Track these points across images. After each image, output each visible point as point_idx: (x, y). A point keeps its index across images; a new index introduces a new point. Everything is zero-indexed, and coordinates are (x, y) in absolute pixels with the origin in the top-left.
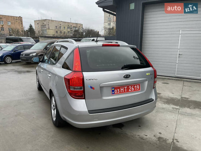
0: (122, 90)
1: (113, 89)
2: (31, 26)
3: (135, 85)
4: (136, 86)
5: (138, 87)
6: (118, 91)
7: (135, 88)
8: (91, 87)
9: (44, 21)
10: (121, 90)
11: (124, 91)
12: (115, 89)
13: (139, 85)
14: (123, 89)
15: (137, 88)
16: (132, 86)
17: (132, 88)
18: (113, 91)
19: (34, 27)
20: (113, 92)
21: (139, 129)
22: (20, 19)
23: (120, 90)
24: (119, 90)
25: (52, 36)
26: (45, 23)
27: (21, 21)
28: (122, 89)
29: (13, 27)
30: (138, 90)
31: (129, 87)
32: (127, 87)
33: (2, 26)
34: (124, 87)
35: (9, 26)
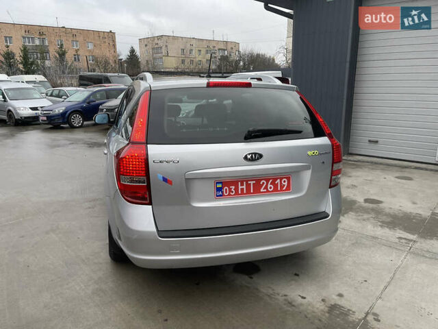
0: (242, 189)
1: (220, 186)
2: (132, 51)
3: (276, 179)
4: (279, 181)
5: (286, 183)
6: (230, 191)
7: (276, 186)
8: (165, 180)
9: (158, 39)
10: (240, 187)
11: (248, 192)
12: (225, 186)
13: (288, 179)
14: (244, 187)
15: (282, 186)
16: (267, 180)
17: (269, 186)
18: (219, 189)
19: (138, 53)
20: (219, 193)
21: (293, 282)
23: (236, 189)
24: (233, 187)
25: (173, 70)
26: (161, 43)
27: (114, 41)
28: (242, 185)
29: (97, 52)
30: (286, 190)
31: (261, 183)
32: (254, 182)
33: (77, 51)
34: (247, 182)
35: (90, 51)
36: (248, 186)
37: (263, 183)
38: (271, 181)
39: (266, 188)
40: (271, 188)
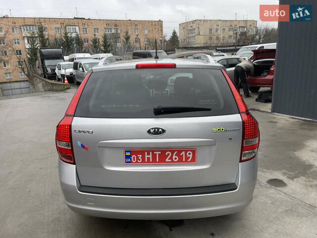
0: (149, 158)
1: (128, 154)
2: (174, 33)
3: (182, 151)
4: (183, 153)
5: (191, 156)
6: (138, 159)
7: (180, 157)
8: (83, 146)
9: (193, 23)
10: (146, 156)
11: (154, 161)
12: (132, 154)
13: (194, 152)
14: (150, 156)
15: (187, 158)
16: (173, 152)
17: (174, 157)
18: (127, 157)
20: (128, 160)
22: (160, 23)
23: (143, 158)
24: (141, 156)
25: (202, 45)
26: (194, 26)
27: (162, 27)
28: (148, 154)
29: (151, 36)
30: (190, 161)
31: (167, 154)
32: (160, 153)
33: (137, 35)
34: (153, 152)
35: (145, 35)
36: (154, 156)
37: (169, 154)
38: (176, 152)
40: (176, 158)
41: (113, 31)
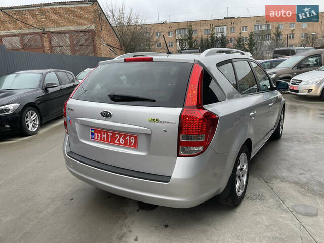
0: (104, 137)
1: (93, 131)
3: (127, 136)
5: (133, 141)
6: (98, 137)
7: (126, 141)
8: (69, 120)
11: (108, 140)
12: (95, 132)
13: (135, 138)
14: (106, 136)
15: (130, 143)
16: (120, 135)
17: (121, 140)
18: (93, 134)
20: (92, 136)
23: (101, 136)
24: (100, 134)
29: (309, 31)
30: (133, 146)
32: (112, 134)
33: (292, 31)
34: (107, 132)
35: (303, 30)
36: (108, 136)
37: (117, 136)
38: (123, 136)
39: (119, 140)
40: (122, 142)
41: (264, 28)
